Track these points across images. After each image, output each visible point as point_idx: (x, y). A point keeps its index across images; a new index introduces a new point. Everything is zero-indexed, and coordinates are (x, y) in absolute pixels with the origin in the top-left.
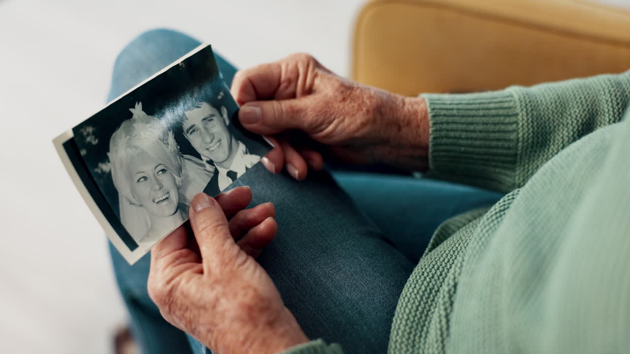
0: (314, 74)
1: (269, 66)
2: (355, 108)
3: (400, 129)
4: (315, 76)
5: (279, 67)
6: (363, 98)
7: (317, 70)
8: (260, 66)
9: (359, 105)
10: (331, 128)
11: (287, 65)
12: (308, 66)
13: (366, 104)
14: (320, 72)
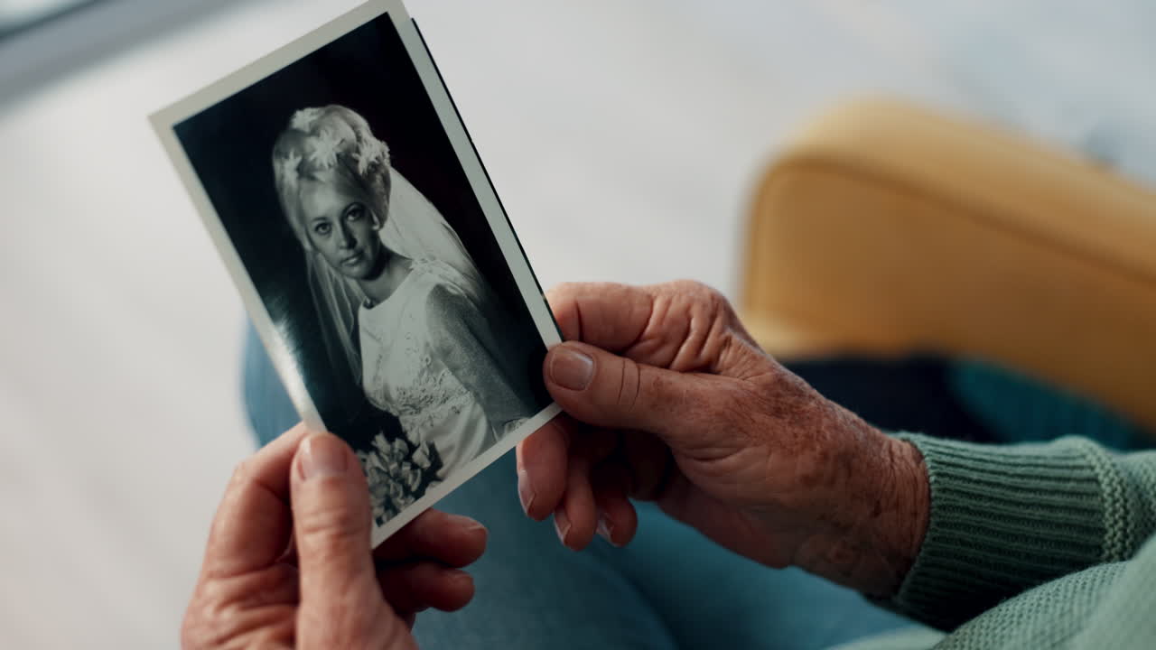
0: (723, 337)
1: (629, 292)
2: (798, 440)
3: (876, 513)
4: (726, 343)
5: (651, 301)
6: (820, 422)
7: (729, 332)
8: (610, 287)
9: (809, 437)
10: (732, 460)
11: (669, 303)
12: (713, 318)
13: (824, 438)
14: (736, 338)
